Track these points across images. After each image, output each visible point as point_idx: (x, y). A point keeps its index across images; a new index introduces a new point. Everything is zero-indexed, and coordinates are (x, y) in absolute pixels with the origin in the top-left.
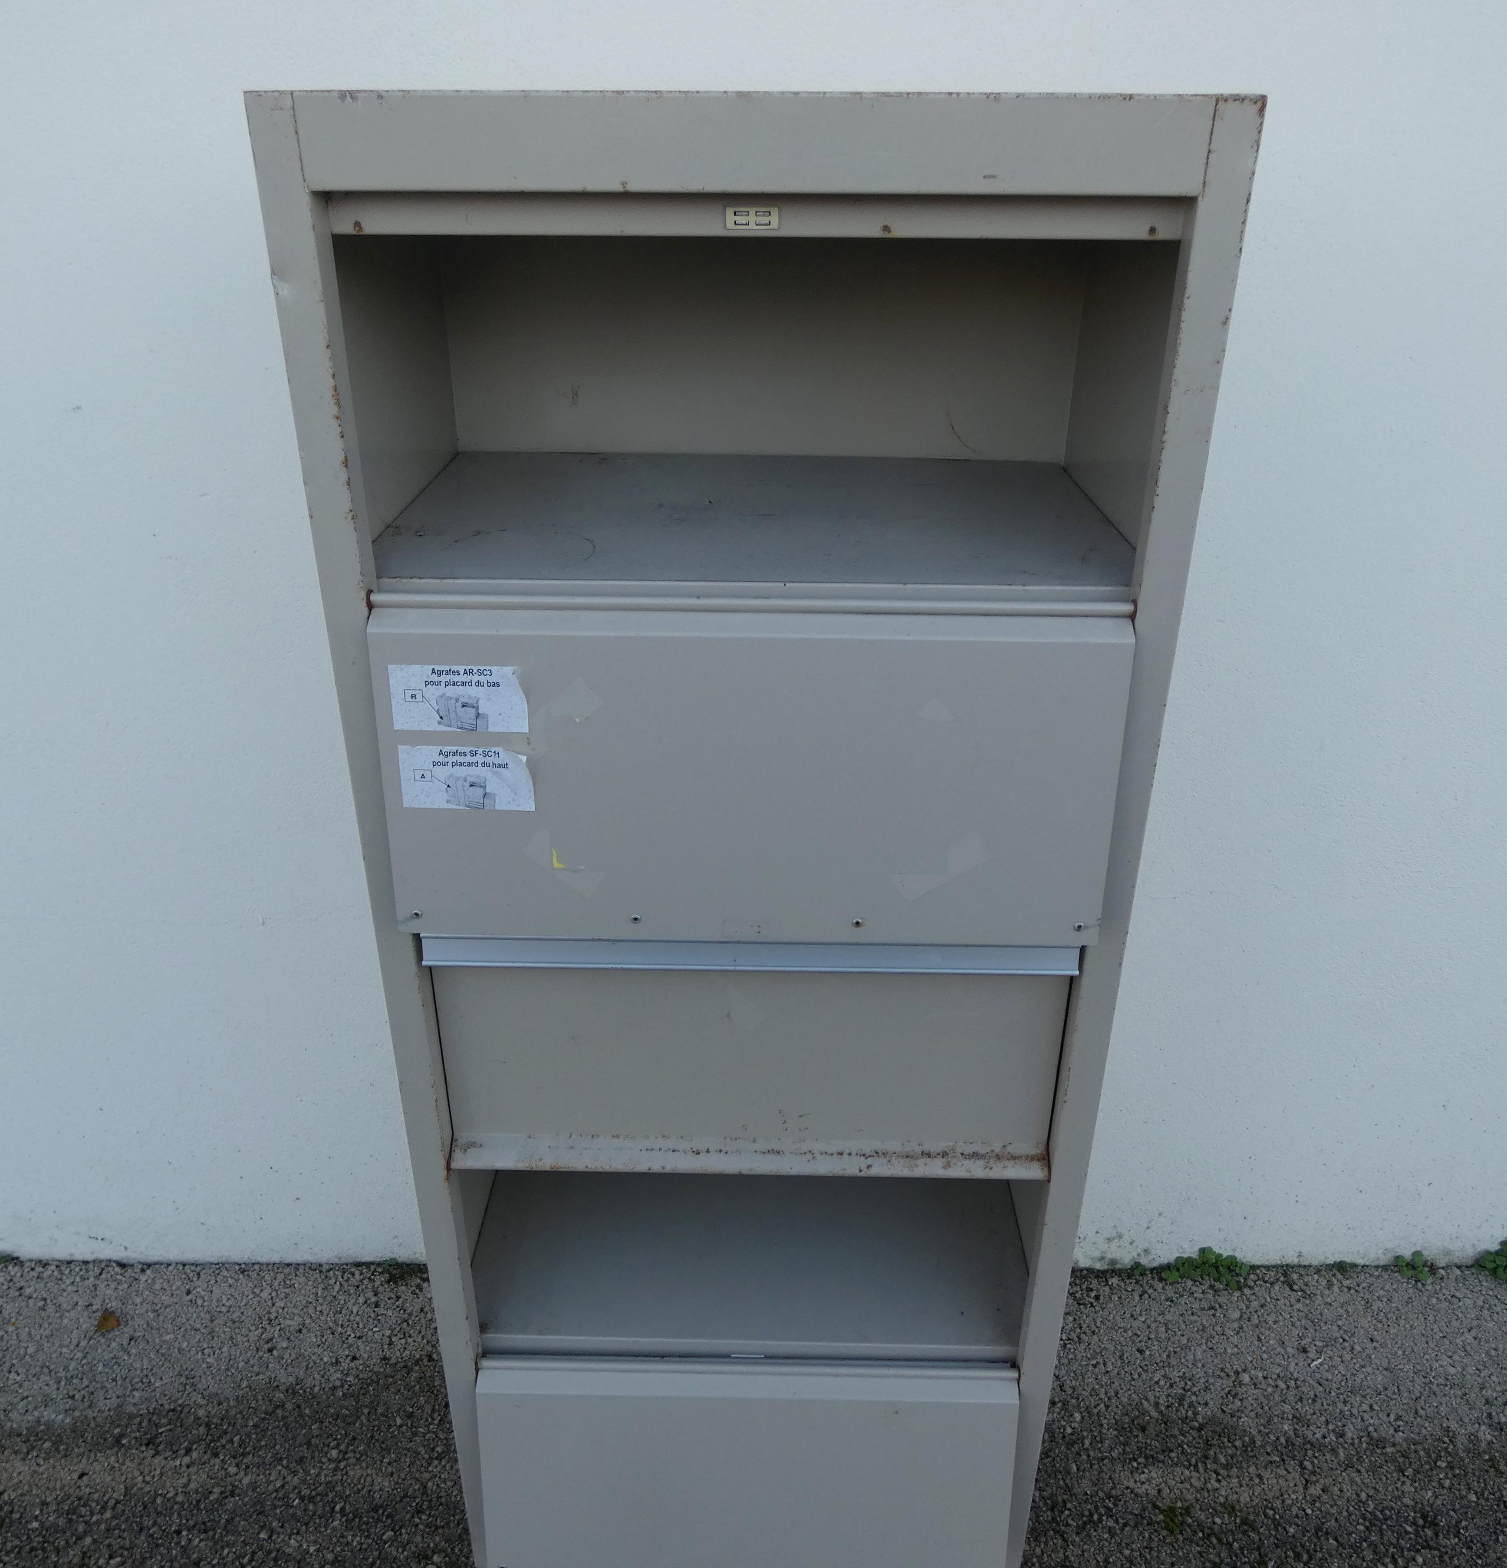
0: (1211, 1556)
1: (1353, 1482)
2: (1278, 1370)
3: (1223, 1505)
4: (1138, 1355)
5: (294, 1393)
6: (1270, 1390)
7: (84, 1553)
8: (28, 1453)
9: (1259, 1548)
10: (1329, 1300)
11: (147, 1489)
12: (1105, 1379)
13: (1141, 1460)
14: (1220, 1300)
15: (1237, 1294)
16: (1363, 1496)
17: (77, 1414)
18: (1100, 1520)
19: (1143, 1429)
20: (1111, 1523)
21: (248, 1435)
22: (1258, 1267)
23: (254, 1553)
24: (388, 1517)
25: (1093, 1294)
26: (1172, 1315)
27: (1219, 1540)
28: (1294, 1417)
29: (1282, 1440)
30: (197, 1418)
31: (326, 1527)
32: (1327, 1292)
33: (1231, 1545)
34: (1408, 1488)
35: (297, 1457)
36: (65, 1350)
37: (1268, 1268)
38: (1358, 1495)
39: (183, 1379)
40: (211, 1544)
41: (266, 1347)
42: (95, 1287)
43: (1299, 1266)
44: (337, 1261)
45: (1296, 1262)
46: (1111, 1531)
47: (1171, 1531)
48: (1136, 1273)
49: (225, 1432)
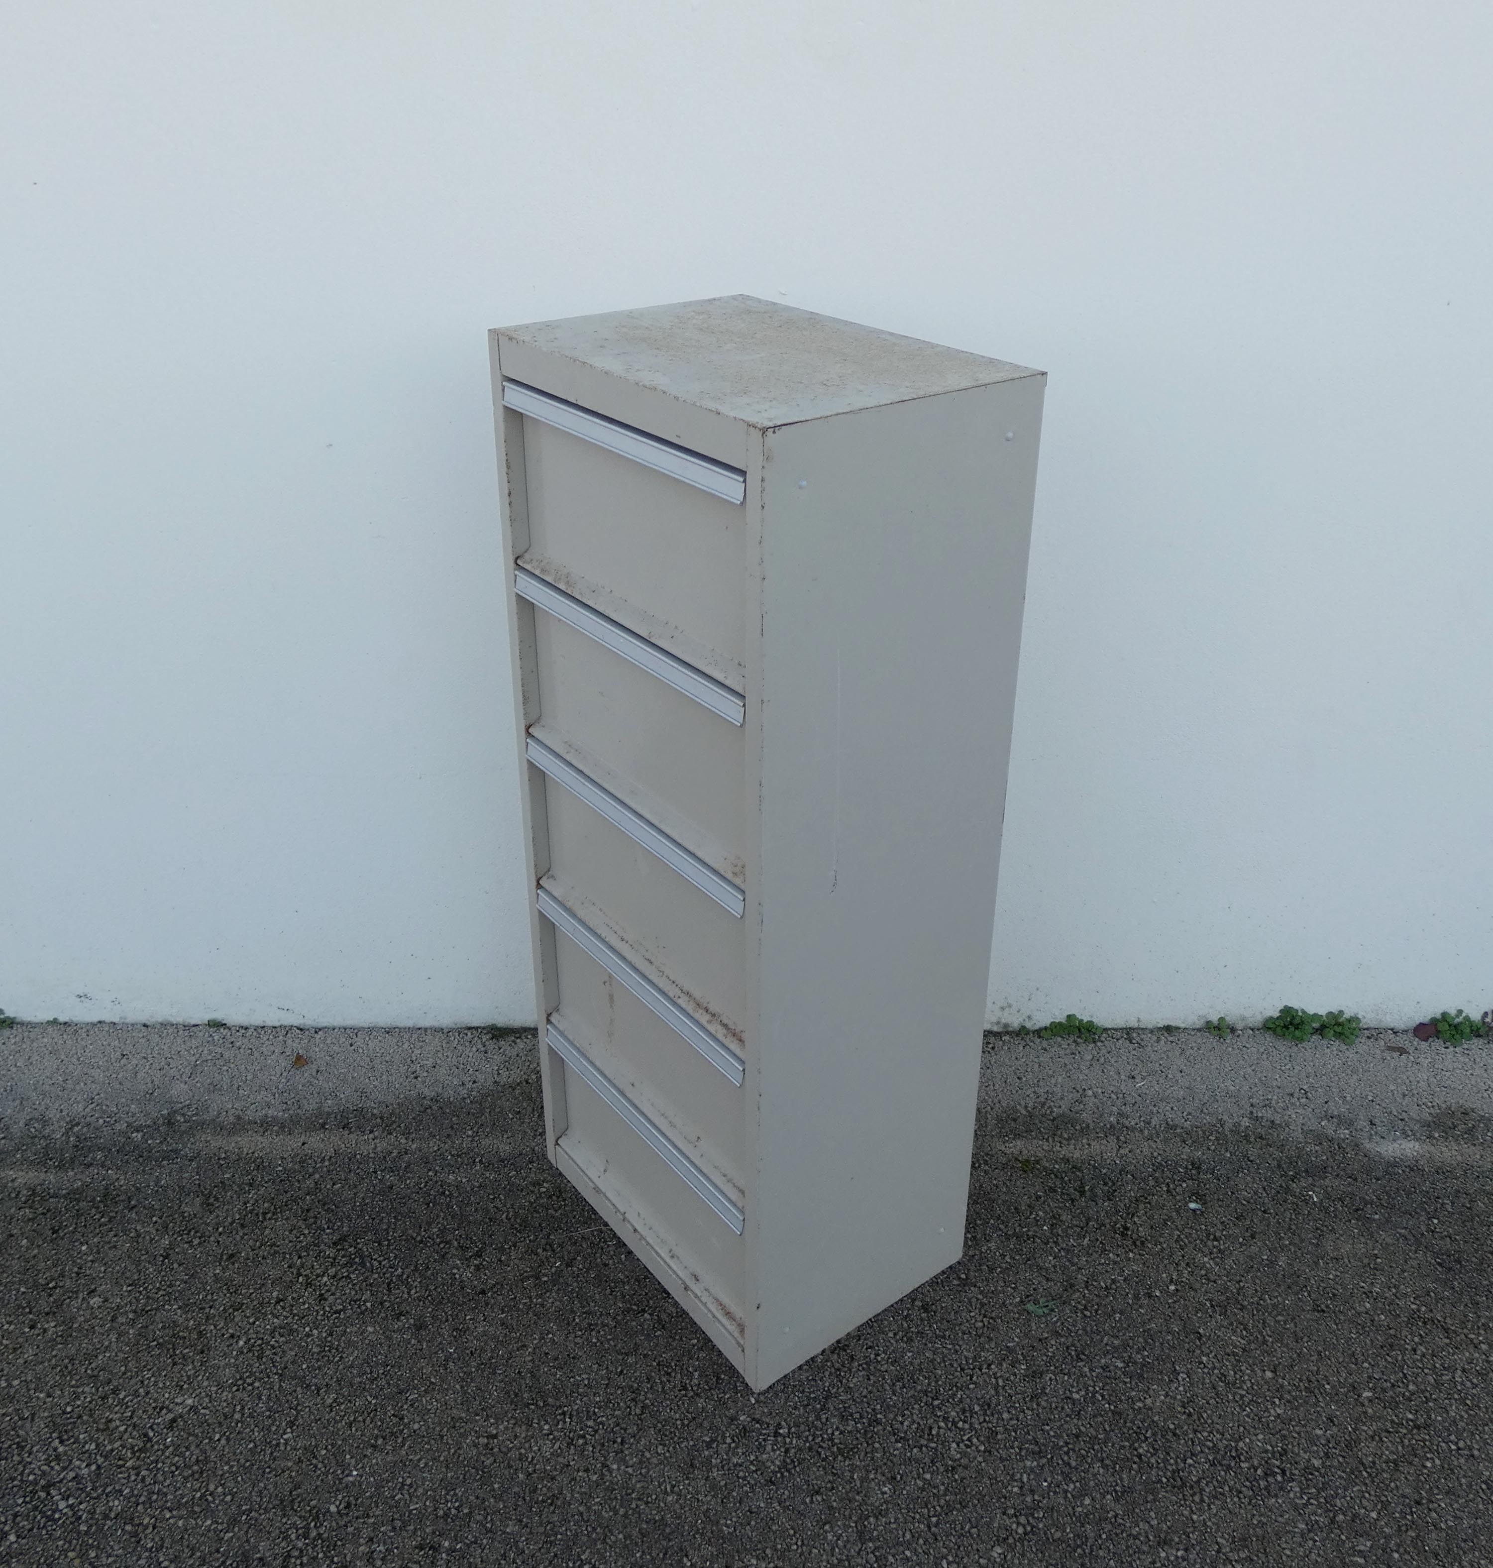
0: (1049, 1185)
1: (1150, 1147)
2: (1112, 1088)
3: (1061, 1159)
4: (1017, 1080)
5: (437, 1101)
6: (1104, 1099)
7: (316, 1182)
8: (264, 1132)
9: (1081, 1180)
10: (1156, 1049)
11: (349, 1151)
13: (1010, 1137)
14: (1079, 1049)
15: (1092, 1045)
16: (1156, 1154)
17: (291, 1112)
18: (980, 1166)
20: (986, 1168)
21: (410, 1123)
22: (1109, 1029)
23: (426, 1182)
24: (511, 1165)
26: (1044, 1058)
28: (1118, 1113)
29: (1108, 1126)
30: (373, 1115)
31: (471, 1169)
32: (1156, 1044)
34: (1186, 1150)
35: (445, 1134)
36: (273, 1078)
37: (1116, 1029)
38: (1152, 1153)
39: (359, 1093)
40: (397, 1178)
41: (412, 1076)
42: (285, 1042)
43: (1138, 1028)
44: (454, 1026)
45: (1136, 1025)
46: (986, 1172)
47: (1025, 1172)
48: (1022, 1033)
49: (394, 1122)
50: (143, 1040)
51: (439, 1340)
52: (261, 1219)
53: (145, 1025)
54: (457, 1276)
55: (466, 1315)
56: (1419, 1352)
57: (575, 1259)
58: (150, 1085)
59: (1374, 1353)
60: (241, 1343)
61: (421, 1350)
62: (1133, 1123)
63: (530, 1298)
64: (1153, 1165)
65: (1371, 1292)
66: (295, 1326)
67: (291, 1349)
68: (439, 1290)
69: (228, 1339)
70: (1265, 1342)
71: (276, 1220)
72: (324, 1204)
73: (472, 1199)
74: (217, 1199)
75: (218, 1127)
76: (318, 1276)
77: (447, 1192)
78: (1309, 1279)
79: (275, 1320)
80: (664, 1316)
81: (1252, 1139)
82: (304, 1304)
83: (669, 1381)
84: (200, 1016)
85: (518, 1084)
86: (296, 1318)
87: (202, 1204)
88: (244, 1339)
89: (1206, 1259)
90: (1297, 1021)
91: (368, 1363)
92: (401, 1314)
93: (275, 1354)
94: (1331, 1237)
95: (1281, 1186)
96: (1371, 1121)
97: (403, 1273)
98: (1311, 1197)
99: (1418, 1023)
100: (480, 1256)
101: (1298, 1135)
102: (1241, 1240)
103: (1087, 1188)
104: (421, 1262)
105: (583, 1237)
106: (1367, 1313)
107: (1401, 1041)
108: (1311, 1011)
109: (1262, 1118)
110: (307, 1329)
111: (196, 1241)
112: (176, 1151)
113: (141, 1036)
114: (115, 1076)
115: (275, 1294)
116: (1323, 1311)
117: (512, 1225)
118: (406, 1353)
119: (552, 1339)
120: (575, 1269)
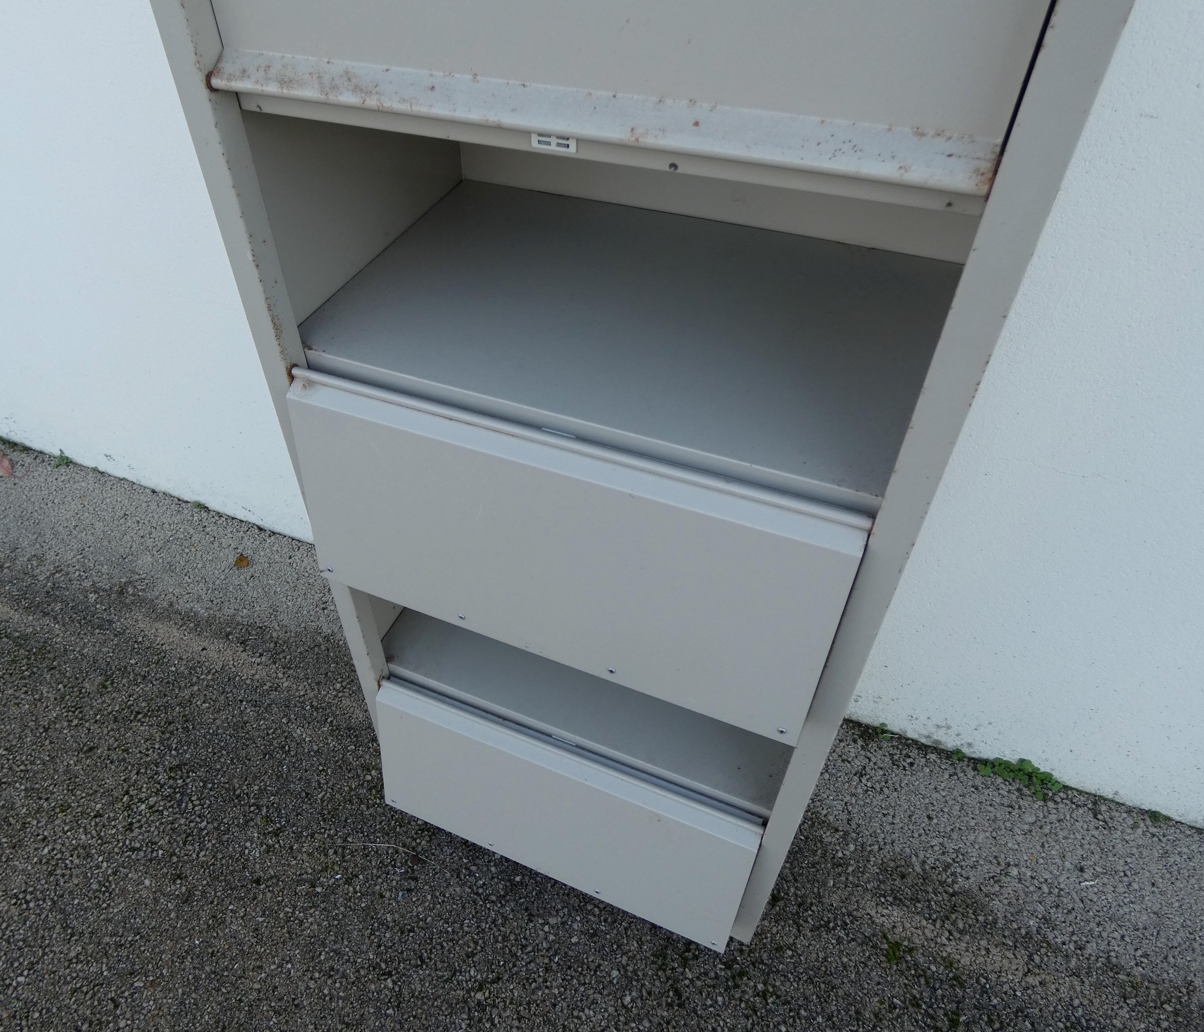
0: (915, 992)
1: (1072, 987)
2: (1047, 876)
3: (943, 959)
4: (926, 820)
5: (328, 640)
6: (1032, 889)
7: (192, 695)
8: (181, 626)
9: (958, 1003)
10: (1127, 838)
11: (233, 669)
12: (888, 828)
13: (890, 899)
14: (1022, 802)
15: (1040, 803)
16: (1076, 1002)
17: (211, 612)
18: (834, 929)
19: (903, 877)
20: (842, 934)
21: (295, 658)
22: (1072, 789)
23: (276, 729)
24: (355, 736)
25: (909, 760)
26: (972, 800)
27: (927, 983)
28: (1044, 917)
29: (1023, 932)
30: (271, 637)
31: (319, 729)
32: (1129, 831)
33: (935, 990)
34: (1123, 1013)
35: (317, 681)
36: (216, 572)
37: (1080, 792)
38: (1071, 999)
39: (271, 611)
40: (256, 715)
41: (322, 606)
42: (242, 539)
43: (1113, 801)
45: (1110, 796)
46: (839, 940)
47: (889, 961)
48: (955, 757)
49: (284, 651)
50: (144, 505)
51: (195, 923)
52: (132, 718)
53: (154, 492)
54: (247, 852)
55: (230, 903)
57: (357, 876)
58: (127, 550)
60: (46, 851)
61: (174, 929)
62: (1059, 940)
63: (295, 907)
64: (1068, 1018)
66: (94, 851)
67: (77, 876)
68: (224, 862)
69: (39, 841)
71: (142, 724)
72: (186, 721)
73: (304, 764)
74: (112, 683)
75: (152, 608)
76: (140, 801)
77: (287, 747)
79: (83, 837)
80: (405, 992)
82: (114, 828)
86: (99, 841)
87: (99, 684)
88: (50, 847)
91: (125, 924)
92: (179, 877)
93: (63, 876)
97: (206, 828)
100: (277, 835)
103: (963, 1018)
104: (225, 821)
105: (377, 852)
110: (101, 859)
111: (75, 722)
112: (111, 622)
113: (145, 500)
114: (109, 532)
115: (99, 806)
117: (322, 809)
118: (160, 925)
119: (289, 970)
120: (351, 889)
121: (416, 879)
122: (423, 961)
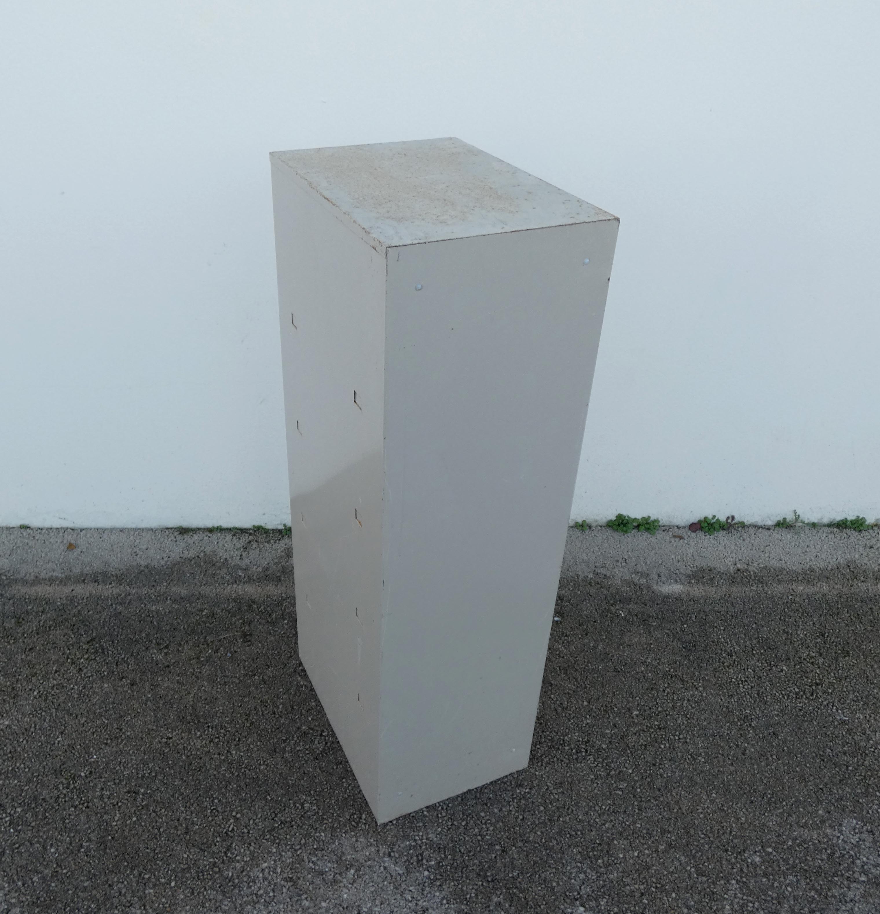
5: (148, 567)
7: (79, 611)
8: (51, 585)
11: (98, 594)
17: (66, 574)
21: (132, 579)
23: (140, 610)
24: (187, 600)
30: (112, 575)
31: (165, 603)
35: (151, 585)
36: (56, 555)
39: (104, 564)
40: (124, 608)
41: (134, 554)
42: (64, 536)
44: (158, 527)
49: (123, 579)
51: (143, 690)
52: (48, 629)
54: (155, 658)
55: (158, 678)
56: (666, 692)
57: (219, 649)
59: (642, 693)
60: (35, 693)
61: (133, 696)
63: (194, 669)
65: (646, 662)
66: (65, 685)
67: (62, 696)
68: (144, 665)
69: (28, 691)
70: (586, 687)
71: (56, 630)
72: (83, 622)
73: (165, 618)
74: (23, 620)
75: (25, 582)
76: (78, 659)
77: (151, 615)
78: (613, 656)
79: (54, 681)
80: (266, 678)
81: (593, 585)
82: (70, 673)
83: (266, 710)
84: (15, 522)
85: (193, 558)
86: (66, 680)
87: (15, 623)
88: (37, 691)
89: (560, 646)
90: (625, 522)
91: (104, 703)
92: (123, 678)
93: (54, 698)
94: (629, 634)
95: (605, 608)
96: (659, 575)
97: (125, 657)
98: (621, 614)
99: (691, 523)
100: (167, 648)
101: (617, 582)
102: (580, 636)
104: (135, 651)
106: (642, 672)
107: (681, 533)
108: (633, 517)
109: (600, 573)
110: (72, 686)
111: (12, 641)
115: (54, 668)
116: (619, 671)
117: (186, 632)
118: (125, 697)
119: (205, 690)
120: (219, 654)
121: (250, 641)
122: (269, 666)
